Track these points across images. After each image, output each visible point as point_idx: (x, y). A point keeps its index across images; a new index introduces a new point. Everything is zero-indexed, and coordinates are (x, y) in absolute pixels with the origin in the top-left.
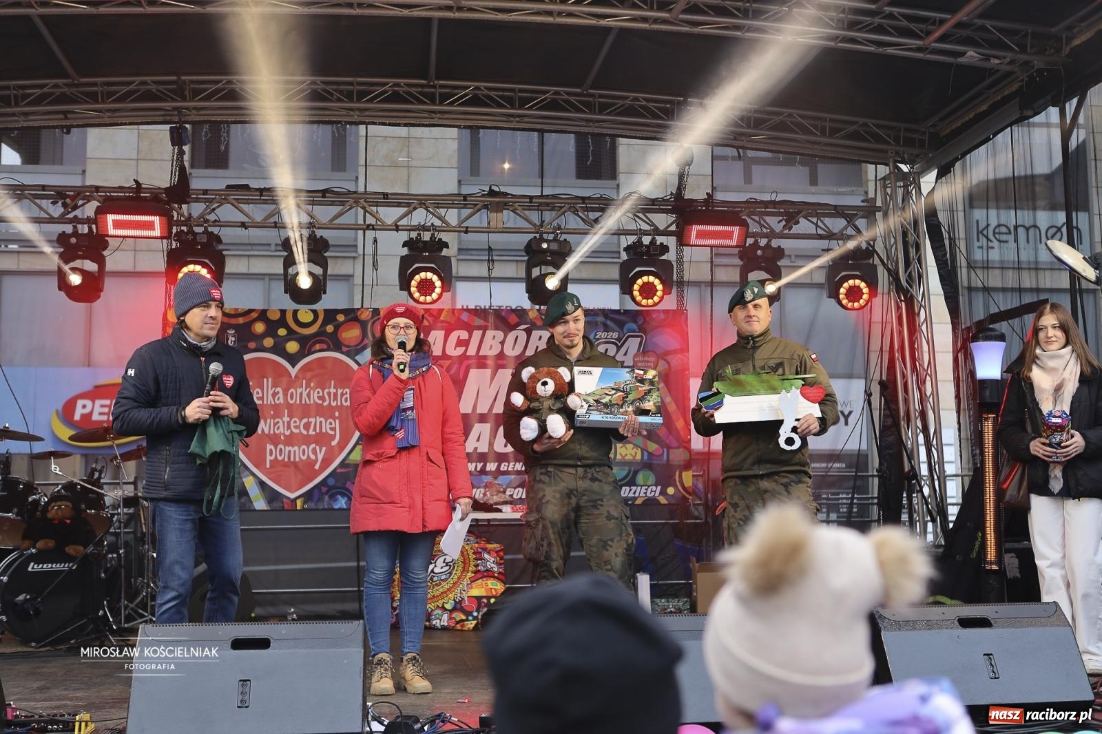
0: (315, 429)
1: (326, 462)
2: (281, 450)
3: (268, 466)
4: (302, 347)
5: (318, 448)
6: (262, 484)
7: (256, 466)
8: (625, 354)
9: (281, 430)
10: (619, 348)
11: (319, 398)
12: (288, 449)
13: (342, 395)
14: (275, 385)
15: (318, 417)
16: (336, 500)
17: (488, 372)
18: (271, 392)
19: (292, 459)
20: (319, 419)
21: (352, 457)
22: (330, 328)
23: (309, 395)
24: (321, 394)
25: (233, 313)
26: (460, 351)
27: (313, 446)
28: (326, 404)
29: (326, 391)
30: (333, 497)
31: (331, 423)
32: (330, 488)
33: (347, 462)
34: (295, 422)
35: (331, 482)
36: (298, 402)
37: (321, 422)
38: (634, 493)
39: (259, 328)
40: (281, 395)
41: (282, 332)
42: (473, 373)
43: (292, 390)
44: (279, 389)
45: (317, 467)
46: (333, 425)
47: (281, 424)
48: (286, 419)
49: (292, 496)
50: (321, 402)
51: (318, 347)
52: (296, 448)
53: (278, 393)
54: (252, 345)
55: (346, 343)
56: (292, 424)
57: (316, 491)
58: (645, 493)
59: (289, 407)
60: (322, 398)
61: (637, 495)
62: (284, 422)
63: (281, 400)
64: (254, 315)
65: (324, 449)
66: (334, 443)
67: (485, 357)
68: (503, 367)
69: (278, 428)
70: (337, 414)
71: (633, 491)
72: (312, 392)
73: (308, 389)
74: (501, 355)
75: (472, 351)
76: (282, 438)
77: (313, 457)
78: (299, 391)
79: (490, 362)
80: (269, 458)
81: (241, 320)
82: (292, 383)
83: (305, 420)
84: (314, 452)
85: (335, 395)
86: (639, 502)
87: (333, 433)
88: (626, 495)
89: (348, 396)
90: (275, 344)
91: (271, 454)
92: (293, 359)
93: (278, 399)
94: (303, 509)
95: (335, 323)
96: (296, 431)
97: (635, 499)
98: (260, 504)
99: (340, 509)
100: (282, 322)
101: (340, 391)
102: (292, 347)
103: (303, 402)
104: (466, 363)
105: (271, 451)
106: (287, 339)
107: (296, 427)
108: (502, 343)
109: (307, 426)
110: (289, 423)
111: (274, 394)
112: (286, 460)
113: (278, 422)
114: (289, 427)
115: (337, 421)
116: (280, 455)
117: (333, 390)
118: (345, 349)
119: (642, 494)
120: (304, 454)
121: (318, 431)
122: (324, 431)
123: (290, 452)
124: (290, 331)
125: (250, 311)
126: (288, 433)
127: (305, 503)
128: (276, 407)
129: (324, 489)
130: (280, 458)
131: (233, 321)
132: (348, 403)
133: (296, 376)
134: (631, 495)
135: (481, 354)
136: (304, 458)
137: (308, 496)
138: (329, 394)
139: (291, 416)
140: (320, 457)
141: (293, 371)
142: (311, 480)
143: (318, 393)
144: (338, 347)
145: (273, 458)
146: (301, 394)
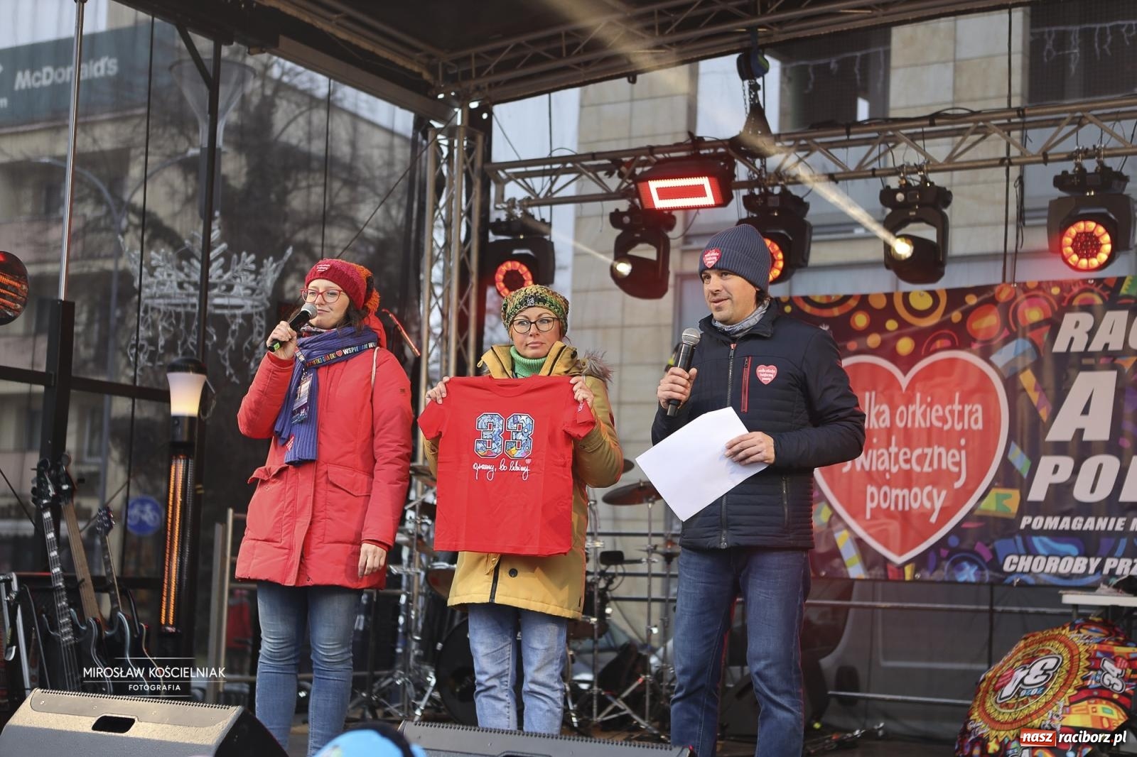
0: (931, 464)
1: (946, 513)
3: (868, 516)
4: (918, 345)
5: (935, 492)
6: (859, 542)
7: (854, 516)
9: (887, 465)
11: (938, 418)
12: (895, 492)
13: (971, 413)
14: (879, 402)
15: (936, 447)
16: (961, 569)
18: (873, 412)
19: (900, 507)
20: (937, 450)
21: (984, 505)
22: (956, 316)
23: (924, 415)
24: (941, 413)
25: (824, 301)
27: (928, 488)
28: (947, 427)
29: (948, 408)
30: (956, 565)
31: (953, 456)
32: (953, 551)
33: (977, 513)
34: (905, 454)
35: (954, 541)
36: (910, 426)
37: (940, 455)
39: (861, 320)
40: (887, 415)
41: (891, 325)
43: (901, 408)
44: (884, 407)
45: (933, 519)
46: (957, 459)
47: (886, 456)
48: (893, 449)
49: (898, 560)
50: (940, 424)
51: (938, 344)
52: (906, 492)
53: (883, 412)
54: (852, 345)
55: (978, 336)
56: (901, 458)
57: (932, 555)
59: (898, 432)
60: (943, 419)
62: (890, 454)
63: (888, 423)
64: (853, 303)
65: (944, 493)
66: (958, 485)
69: (883, 463)
70: (963, 442)
72: (928, 410)
73: (923, 407)
76: (888, 476)
77: (928, 505)
78: (911, 409)
80: (870, 505)
81: (836, 312)
82: (901, 398)
84: (930, 497)
85: (961, 414)
87: (955, 469)
89: (980, 415)
90: (883, 343)
91: (872, 499)
92: (905, 363)
93: (884, 421)
94: (914, 581)
95: (964, 308)
96: (906, 467)
98: (856, 571)
99: (966, 583)
100: (890, 311)
101: (967, 408)
102: (905, 346)
103: (917, 425)
105: (872, 495)
106: (898, 335)
107: (907, 461)
109: (921, 460)
110: (897, 455)
111: (879, 415)
112: (893, 508)
113: (882, 454)
114: (896, 461)
115: (963, 453)
116: (885, 500)
117: (957, 407)
118: (975, 346)
120: (916, 500)
121: (935, 466)
122: (944, 466)
123: (897, 497)
124: (903, 324)
125: (846, 298)
126: (895, 469)
127: (916, 570)
129: (944, 552)
130: (884, 506)
131: (826, 313)
132: (980, 426)
133: (907, 388)
136: (915, 506)
137: (920, 562)
138: (952, 412)
139: (899, 445)
140: (938, 505)
141: (904, 381)
142: (925, 539)
143: (937, 411)
144: (965, 342)
145: (875, 505)
146: (914, 413)
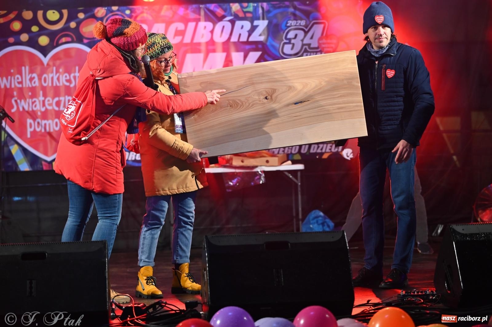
2: (38, 123)
3: (29, 137)
4: (52, 39)
7: (20, 136)
8: (312, 38)
9: (38, 107)
10: (306, 33)
11: (67, 81)
12: (44, 122)
14: (31, 71)
15: (66, 97)
17: (201, 56)
18: (28, 78)
19: (48, 130)
22: (73, 24)
23: (58, 79)
24: (68, 78)
26: (178, 39)
28: (72, 86)
29: (72, 75)
34: (49, 101)
36: (50, 85)
38: (322, 149)
39: (17, 26)
40: (36, 79)
41: (35, 29)
42: (189, 57)
43: (45, 75)
44: (35, 75)
47: (37, 103)
48: (42, 98)
49: (48, 159)
50: (68, 84)
51: (64, 39)
52: (50, 121)
53: (34, 78)
54: (11, 40)
55: (86, 36)
56: (46, 103)
58: (330, 149)
59: (44, 89)
60: (69, 81)
61: (324, 151)
62: (40, 101)
63: (37, 84)
64: (12, 16)
67: (199, 44)
68: (214, 51)
69: (35, 106)
71: (320, 148)
72: (61, 76)
73: (58, 74)
74: (211, 42)
75: (187, 39)
76: (39, 113)
78: (51, 76)
79: (203, 48)
80: (29, 130)
82: (44, 70)
83: (56, 99)
86: (325, 156)
88: (315, 151)
90: (30, 39)
91: (31, 127)
93: (35, 83)
95: (77, 20)
96: (49, 108)
97: (322, 154)
98: (24, 166)
102: (44, 40)
103: (54, 85)
104: (183, 49)
105: (31, 124)
106: (39, 34)
107: (50, 105)
108: (212, 32)
109: (58, 104)
110: (44, 102)
111: (31, 79)
112: (43, 131)
113: (35, 101)
114: (44, 105)
116: (38, 127)
117: (77, 74)
118: (85, 41)
119: (328, 150)
120: (56, 125)
123: (45, 124)
124: (42, 28)
125: (9, 13)
126: (43, 109)
128: (33, 90)
130: (38, 130)
133: (48, 64)
134: (319, 151)
135: (195, 41)
138: (75, 77)
139: (45, 96)
141: (45, 60)
143: (66, 77)
144: (80, 39)
145: (32, 129)
146: (52, 78)
